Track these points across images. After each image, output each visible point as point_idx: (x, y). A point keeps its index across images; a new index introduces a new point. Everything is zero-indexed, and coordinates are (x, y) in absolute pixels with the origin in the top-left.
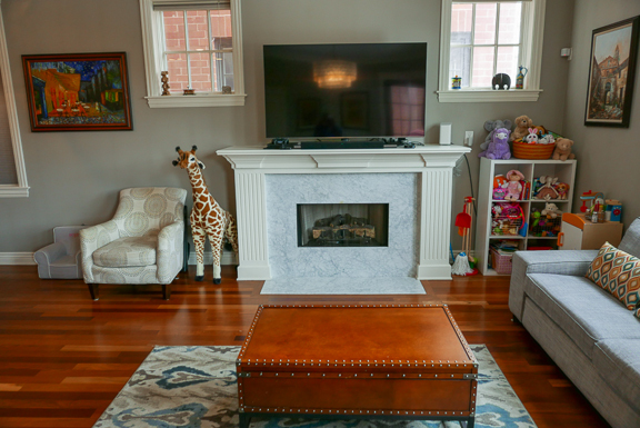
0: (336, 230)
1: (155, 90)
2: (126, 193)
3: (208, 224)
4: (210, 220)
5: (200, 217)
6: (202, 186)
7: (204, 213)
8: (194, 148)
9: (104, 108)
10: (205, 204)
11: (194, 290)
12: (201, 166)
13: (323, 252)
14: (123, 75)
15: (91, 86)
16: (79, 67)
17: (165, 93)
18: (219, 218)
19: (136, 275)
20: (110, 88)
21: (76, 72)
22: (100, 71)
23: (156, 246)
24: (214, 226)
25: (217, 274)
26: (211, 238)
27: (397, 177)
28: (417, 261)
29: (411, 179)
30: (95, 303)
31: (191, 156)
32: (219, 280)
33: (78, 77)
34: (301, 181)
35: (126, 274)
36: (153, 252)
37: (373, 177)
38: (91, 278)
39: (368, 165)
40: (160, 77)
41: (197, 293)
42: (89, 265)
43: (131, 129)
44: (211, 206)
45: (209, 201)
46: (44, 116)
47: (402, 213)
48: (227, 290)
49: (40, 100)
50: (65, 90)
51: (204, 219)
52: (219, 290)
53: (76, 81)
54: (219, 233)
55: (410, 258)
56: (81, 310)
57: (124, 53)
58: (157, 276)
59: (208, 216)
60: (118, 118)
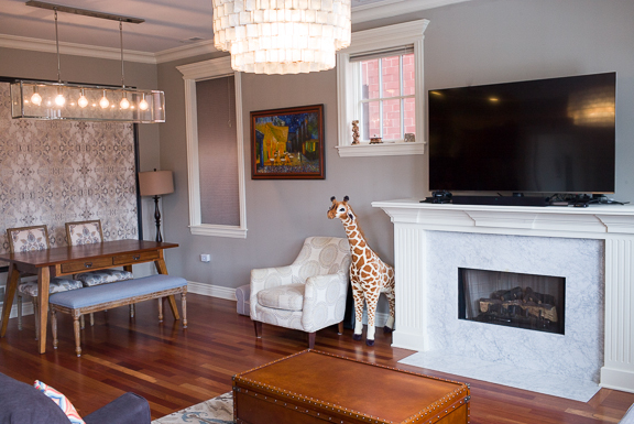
0: (506, 305)
1: (345, 139)
2: (308, 241)
3: (362, 279)
4: (364, 275)
5: (355, 270)
6: (356, 238)
7: (358, 266)
8: (346, 198)
9: (304, 158)
10: (359, 257)
11: (351, 348)
12: (351, 216)
13: (485, 329)
14: (320, 126)
15: (295, 138)
16: (288, 120)
17: (354, 143)
18: (375, 274)
19: (286, 318)
20: (310, 138)
21: (286, 125)
22: (303, 123)
23: (303, 293)
24: (368, 281)
25: (371, 336)
26: (365, 294)
27: (575, 244)
28: (602, 361)
29: (594, 247)
30: (257, 340)
31: (341, 207)
32: (371, 342)
33: (287, 129)
34: (463, 240)
35: (278, 316)
36: (300, 298)
37: (546, 243)
38: (255, 316)
39: (533, 226)
40: (352, 126)
41: (354, 351)
42: (254, 303)
43: (323, 178)
44: (366, 260)
45: (364, 255)
46: (261, 165)
47: (583, 292)
48: (379, 353)
49: (260, 151)
50: (276, 141)
51: (358, 273)
52: (372, 353)
53: (285, 132)
54: (373, 290)
55: (593, 354)
56: (241, 343)
57: (322, 105)
58: (302, 323)
59: (362, 270)
60: (313, 168)
